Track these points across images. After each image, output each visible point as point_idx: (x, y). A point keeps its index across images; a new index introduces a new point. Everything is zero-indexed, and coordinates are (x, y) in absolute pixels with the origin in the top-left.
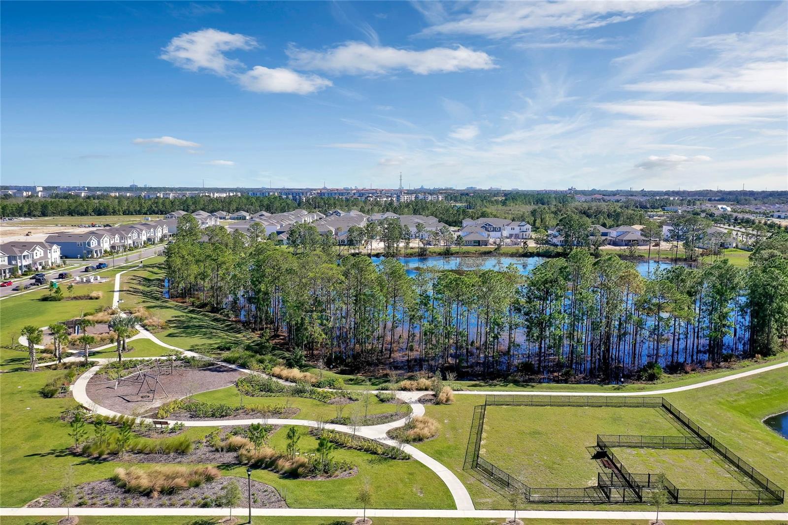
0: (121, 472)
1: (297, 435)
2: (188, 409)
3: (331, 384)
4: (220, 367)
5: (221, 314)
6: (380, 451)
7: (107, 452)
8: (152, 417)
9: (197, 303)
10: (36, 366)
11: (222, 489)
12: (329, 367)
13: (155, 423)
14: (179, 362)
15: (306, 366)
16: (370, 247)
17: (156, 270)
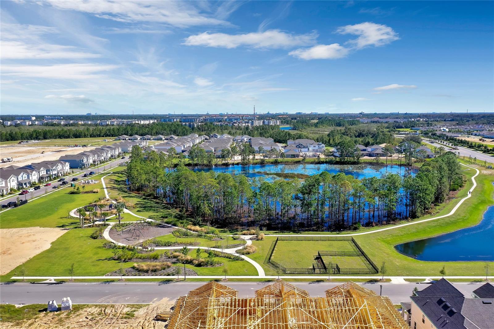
0: (136, 265)
1: (200, 251)
2: (154, 243)
3: (213, 233)
4: (164, 226)
5: (159, 200)
6: (232, 258)
7: (127, 259)
8: (140, 246)
9: (146, 194)
10: (84, 226)
11: (174, 270)
12: (212, 225)
13: (143, 248)
14: (145, 224)
15: (202, 225)
16: (233, 159)
17: (120, 175)
